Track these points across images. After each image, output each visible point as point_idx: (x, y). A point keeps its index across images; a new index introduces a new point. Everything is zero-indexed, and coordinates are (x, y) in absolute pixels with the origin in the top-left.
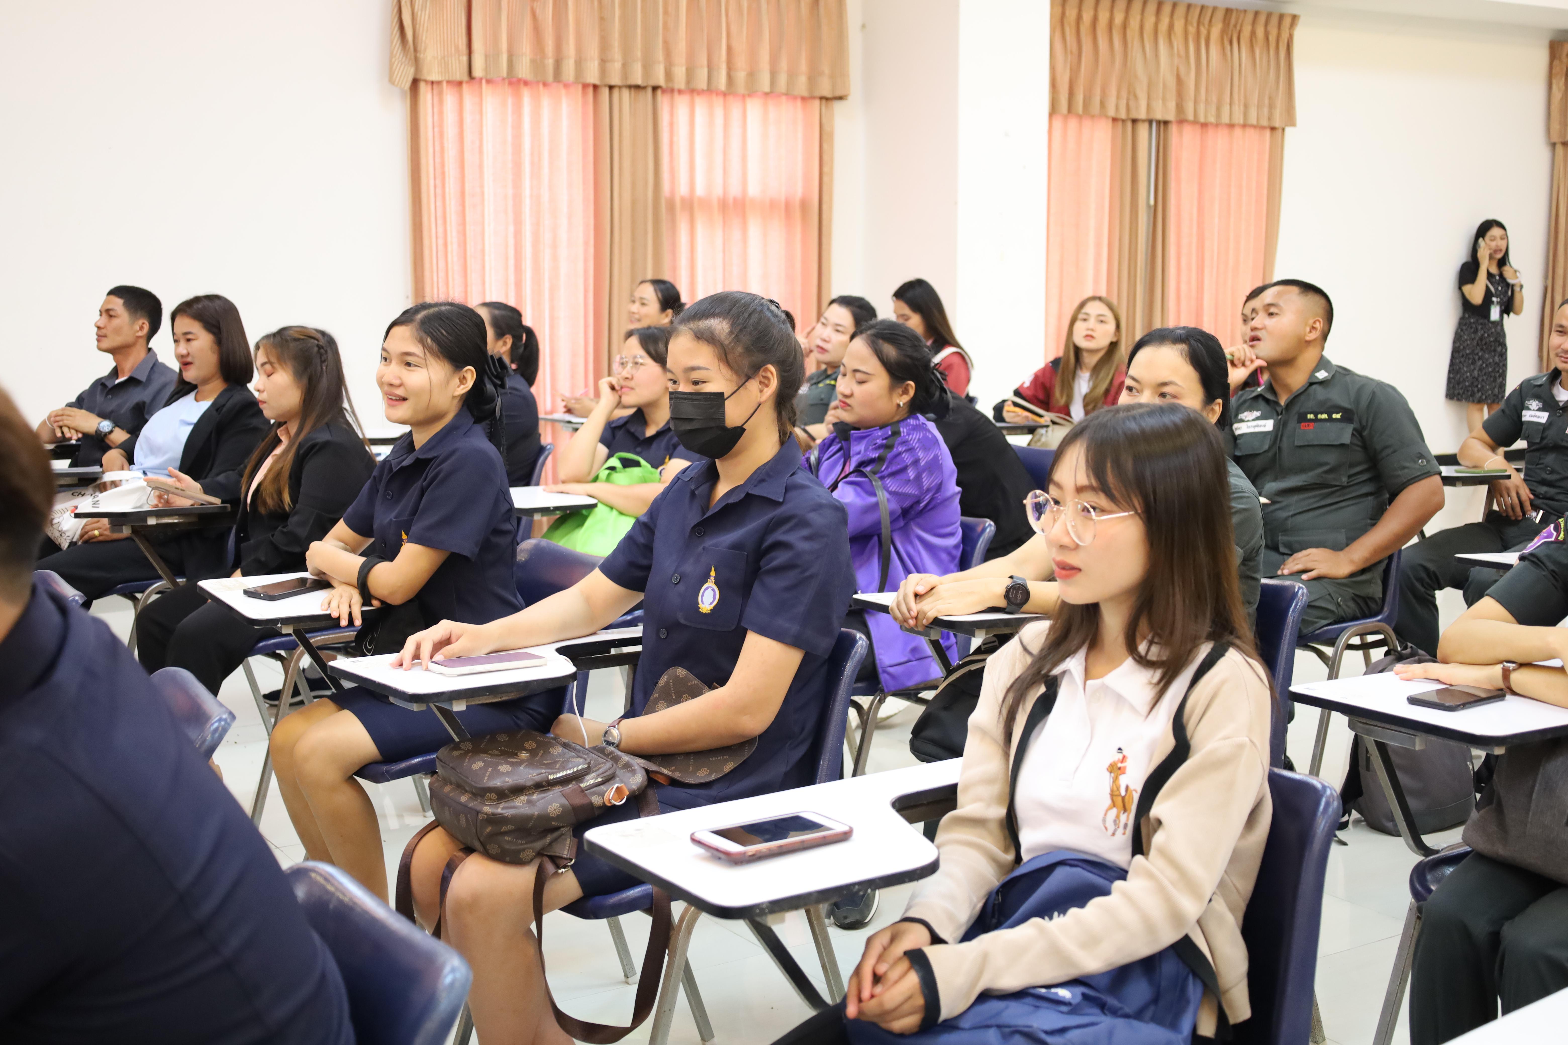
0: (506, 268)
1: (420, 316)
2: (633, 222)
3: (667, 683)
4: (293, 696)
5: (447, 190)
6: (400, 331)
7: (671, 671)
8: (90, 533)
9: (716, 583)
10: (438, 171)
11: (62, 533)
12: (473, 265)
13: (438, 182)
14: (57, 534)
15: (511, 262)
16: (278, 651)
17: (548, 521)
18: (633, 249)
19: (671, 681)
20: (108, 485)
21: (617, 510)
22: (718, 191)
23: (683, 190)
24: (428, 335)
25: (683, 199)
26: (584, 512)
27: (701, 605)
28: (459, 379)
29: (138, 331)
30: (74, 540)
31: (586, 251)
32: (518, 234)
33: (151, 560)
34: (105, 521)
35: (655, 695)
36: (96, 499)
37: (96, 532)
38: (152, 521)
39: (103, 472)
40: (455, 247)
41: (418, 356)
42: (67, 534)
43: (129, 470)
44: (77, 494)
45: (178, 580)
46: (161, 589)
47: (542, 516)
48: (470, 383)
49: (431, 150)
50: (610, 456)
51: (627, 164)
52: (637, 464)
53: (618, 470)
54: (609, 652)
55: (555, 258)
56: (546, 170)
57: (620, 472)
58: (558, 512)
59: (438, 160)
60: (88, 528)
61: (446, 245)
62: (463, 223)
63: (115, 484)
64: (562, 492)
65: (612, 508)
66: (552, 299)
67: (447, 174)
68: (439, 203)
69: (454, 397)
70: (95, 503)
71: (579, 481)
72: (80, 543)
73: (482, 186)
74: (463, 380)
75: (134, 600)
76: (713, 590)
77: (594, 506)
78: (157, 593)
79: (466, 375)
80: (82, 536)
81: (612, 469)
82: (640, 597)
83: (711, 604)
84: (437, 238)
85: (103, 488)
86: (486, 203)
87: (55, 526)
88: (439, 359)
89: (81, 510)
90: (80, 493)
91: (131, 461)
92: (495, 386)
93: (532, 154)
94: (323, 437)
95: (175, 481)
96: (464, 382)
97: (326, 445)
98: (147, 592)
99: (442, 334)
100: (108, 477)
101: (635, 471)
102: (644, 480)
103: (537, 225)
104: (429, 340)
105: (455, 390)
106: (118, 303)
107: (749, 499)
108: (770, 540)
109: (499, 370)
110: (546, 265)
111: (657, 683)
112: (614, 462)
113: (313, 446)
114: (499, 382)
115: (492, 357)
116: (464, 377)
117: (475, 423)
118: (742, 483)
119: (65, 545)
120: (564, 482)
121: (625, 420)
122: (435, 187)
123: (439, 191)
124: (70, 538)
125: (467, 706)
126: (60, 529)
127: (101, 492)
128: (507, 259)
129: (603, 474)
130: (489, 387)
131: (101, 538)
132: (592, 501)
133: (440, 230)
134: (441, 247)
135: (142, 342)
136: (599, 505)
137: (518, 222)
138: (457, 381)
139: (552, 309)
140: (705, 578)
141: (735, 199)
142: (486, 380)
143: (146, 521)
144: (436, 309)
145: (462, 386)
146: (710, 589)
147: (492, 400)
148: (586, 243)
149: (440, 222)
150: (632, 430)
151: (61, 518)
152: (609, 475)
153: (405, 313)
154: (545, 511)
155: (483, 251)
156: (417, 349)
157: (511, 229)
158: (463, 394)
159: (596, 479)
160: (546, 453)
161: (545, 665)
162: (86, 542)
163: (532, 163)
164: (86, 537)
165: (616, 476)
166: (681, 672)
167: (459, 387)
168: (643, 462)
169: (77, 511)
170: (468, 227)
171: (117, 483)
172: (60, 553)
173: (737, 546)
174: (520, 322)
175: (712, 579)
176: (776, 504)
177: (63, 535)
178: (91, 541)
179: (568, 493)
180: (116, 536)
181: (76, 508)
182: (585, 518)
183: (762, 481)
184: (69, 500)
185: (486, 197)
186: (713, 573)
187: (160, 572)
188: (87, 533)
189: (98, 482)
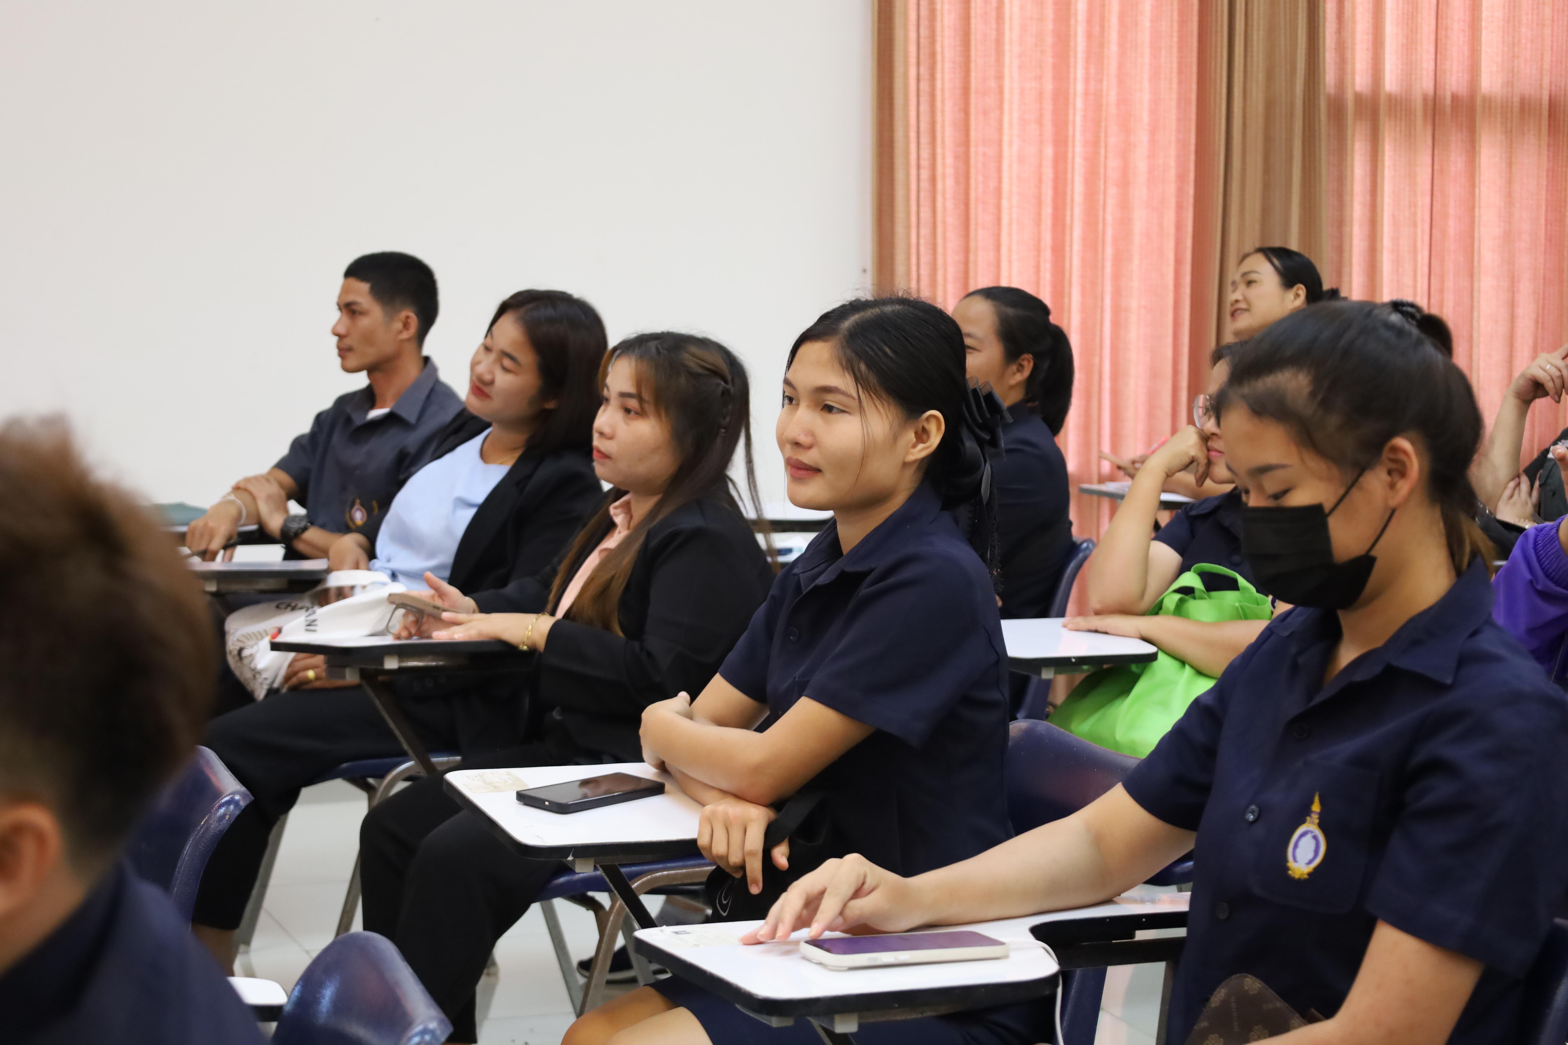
0: (1038, 222)
1: (847, 324)
2: (1268, 139)
3: (1225, 1003)
4: (614, 968)
5: (939, 84)
6: (816, 350)
7: (1234, 980)
8: (301, 675)
9: (1322, 826)
10: (924, 51)
11: (256, 673)
12: (981, 216)
13: (924, 71)
14: (248, 675)
15: (1048, 210)
16: (590, 894)
17: (1070, 683)
18: (1267, 187)
19: (1233, 999)
20: (332, 594)
21: (1192, 667)
22: (1426, 84)
23: (1360, 81)
24: (861, 358)
25: (1359, 98)
26: (1134, 668)
27: (1291, 864)
28: (916, 433)
29: (401, 332)
30: (276, 685)
31: (1180, 191)
32: (1061, 161)
33: (392, 725)
34: (320, 659)
35: (1203, 1024)
36: (312, 618)
37: (311, 674)
38: (391, 664)
39: (328, 571)
40: (950, 182)
41: (843, 393)
42: (264, 675)
43: (369, 569)
44: (284, 606)
45: (435, 760)
46: (412, 773)
47: (1056, 673)
48: (935, 439)
49: (913, 15)
50: (1184, 568)
51: (1258, 36)
52: (1233, 585)
53: (1197, 593)
54: (1133, 936)
55: (1125, 205)
56: (1113, 48)
57: (1201, 598)
58: (1085, 667)
59: (924, 32)
60: (299, 665)
61: (933, 180)
62: (965, 142)
63: (341, 593)
64: (1096, 631)
65: (1183, 662)
66: (1117, 276)
67: (939, 57)
68: (924, 108)
69: (905, 465)
70: (310, 625)
71: (1125, 610)
72: (284, 690)
73: (1000, 77)
74: (922, 435)
75: (369, 789)
76: (1315, 838)
77: (1152, 657)
78: (406, 779)
79: (927, 426)
80: (287, 678)
81: (1187, 591)
82: (1188, 843)
83: (1310, 862)
84: (919, 167)
85: (324, 598)
86: (1006, 106)
87: (246, 661)
88: (879, 397)
89: (286, 638)
90: (289, 605)
91: (371, 555)
92: (980, 442)
93: (1089, 21)
94: (691, 522)
95: (433, 597)
96: (925, 437)
97: (697, 534)
98: (389, 777)
99: (886, 354)
100: (335, 580)
101: (1229, 597)
102: (1243, 615)
103: (1095, 143)
104: (863, 367)
105: (907, 453)
106: (362, 291)
107: (1391, 674)
108: (1421, 755)
109: (988, 416)
110: (1110, 214)
111: (1208, 1000)
112: (1190, 579)
113: (674, 535)
114: (987, 437)
115: (975, 391)
116: (925, 431)
117: (942, 509)
118: (1379, 644)
119: (260, 694)
120: (1098, 613)
121: (1216, 503)
122: (918, 80)
123: (924, 86)
124: (268, 682)
125: (861, 1026)
126: (252, 666)
127: (322, 605)
128: (1039, 204)
129: (1171, 600)
130: (970, 445)
131: (318, 684)
132: (1149, 649)
133: (925, 154)
134: (925, 185)
135: (410, 348)
136: (1161, 656)
137: (1061, 141)
138: (911, 436)
139: (1117, 293)
140: (1300, 816)
141: (1455, 98)
142: (965, 433)
143: (382, 663)
144: (876, 311)
145: (921, 446)
146: (1309, 836)
147: (974, 468)
148: (1181, 178)
149: (925, 139)
150: (1227, 523)
151: (255, 648)
152: (1181, 602)
153: (825, 318)
154: (1061, 664)
155: (999, 190)
156: (843, 381)
157: (1049, 151)
158: (923, 459)
159: (1156, 609)
160: (1081, 555)
161: (1006, 957)
162: (294, 689)
163: (1089, 36)
164: (294, 680)
165: (1194, 606)
166: (1252, 984)
167: (914, 446)
168: (1242, 581)
169: (280, 639)
170: (973, 150)
171: (347, 591)
172: (248, 708)
173: (1361, 761)
174: (1047, 320)
175: (1315, 818)
176: (1440, 688)
177: (257, 676)
178: (305, 687)
179: (1106, 633)
180: (339, 683)
181: (280, 631)
182: (1134, 679)
183: (1416, 643)
184: (273, 616)
185: (1007, 95)
186: (1316, 807)
187: (406, 747)
188: (295, 673)
189: (319, 588)
